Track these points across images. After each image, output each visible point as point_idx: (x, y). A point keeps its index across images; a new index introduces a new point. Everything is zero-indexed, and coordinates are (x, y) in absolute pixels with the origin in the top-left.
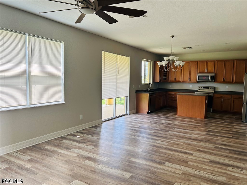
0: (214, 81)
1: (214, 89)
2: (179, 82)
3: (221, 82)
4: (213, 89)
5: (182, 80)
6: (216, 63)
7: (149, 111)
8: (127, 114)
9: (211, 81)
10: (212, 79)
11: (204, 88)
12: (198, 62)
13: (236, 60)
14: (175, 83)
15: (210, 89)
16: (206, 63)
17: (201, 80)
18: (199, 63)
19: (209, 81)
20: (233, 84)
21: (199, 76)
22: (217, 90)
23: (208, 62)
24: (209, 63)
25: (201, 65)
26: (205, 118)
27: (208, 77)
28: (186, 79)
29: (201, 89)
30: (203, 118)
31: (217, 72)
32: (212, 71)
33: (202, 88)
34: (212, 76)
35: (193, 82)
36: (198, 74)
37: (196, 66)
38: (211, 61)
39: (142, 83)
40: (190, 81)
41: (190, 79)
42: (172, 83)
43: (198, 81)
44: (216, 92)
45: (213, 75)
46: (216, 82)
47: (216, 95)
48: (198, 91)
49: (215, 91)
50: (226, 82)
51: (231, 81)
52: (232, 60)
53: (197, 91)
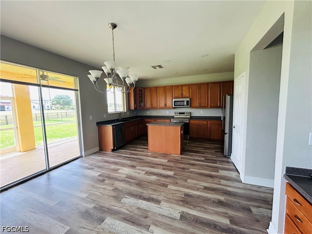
0: (189, 106)
1: (190, 114)
2: (156, 108)
3: (196, 107)
4: (188, 115)
5: (158, 107)
6: (191, 87)
7: (115, 148)
8: (82, 157)
9: (186, 106)
10: (187, 105)
11: (180, 113)
12: (172, 86)
13: (210, 83)
14: (152, 109)
15: (186, 114)
16: (180, 87)
17: (177, 105)
18: (173, 88)
19: (184, 106)
20: (208, 108)
21: (174, 102)
22: (192, 115)
23: (182, 87)
24: (184, 88)
25: (175, 89)
26: (181, 154)
27: (183, 102)
28: (163, 105)
29: (177, 115)
30: (179, 154)
31: (192, 96)
32: (187, 96)
33: (178, 113)
34: (187, 101)
35: (169, 108)
36: (173, 99)
37: (171, 91)
38: (185, 85)
39: (109, 112)
40: (166, 107)
41: (166, 105)
42: (148, 109)
43: (174, 107)
44: (192, 118)
45: (188, 99)
46: (191, 107)
47: (192, 122)
48: (175, 117)
49: (191, 116)
50: (201, 107)
51: (207, 105)
52: (206, 83)
53: (173, 117)
